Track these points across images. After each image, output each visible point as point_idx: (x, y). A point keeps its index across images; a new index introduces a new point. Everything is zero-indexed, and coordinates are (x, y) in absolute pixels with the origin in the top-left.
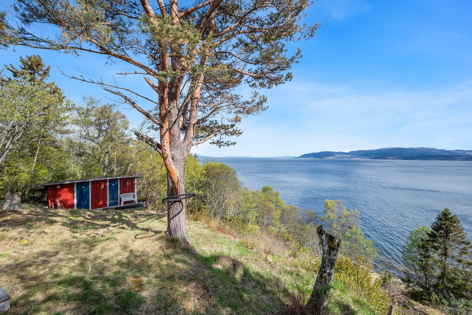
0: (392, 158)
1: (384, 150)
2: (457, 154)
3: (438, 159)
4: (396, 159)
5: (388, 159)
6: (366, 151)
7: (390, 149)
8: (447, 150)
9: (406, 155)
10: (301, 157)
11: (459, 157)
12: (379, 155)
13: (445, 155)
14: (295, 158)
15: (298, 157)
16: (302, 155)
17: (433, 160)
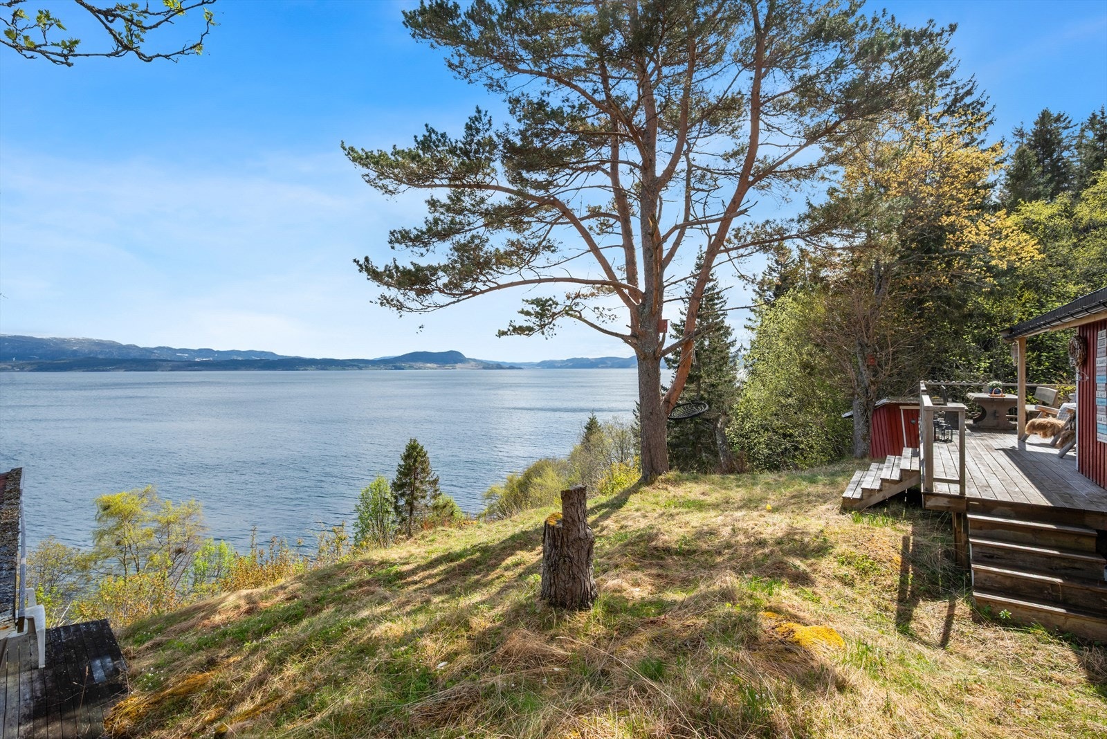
3: (122, 367)
9: (40, 358)
11: (164, 364)
17: (113, 370)
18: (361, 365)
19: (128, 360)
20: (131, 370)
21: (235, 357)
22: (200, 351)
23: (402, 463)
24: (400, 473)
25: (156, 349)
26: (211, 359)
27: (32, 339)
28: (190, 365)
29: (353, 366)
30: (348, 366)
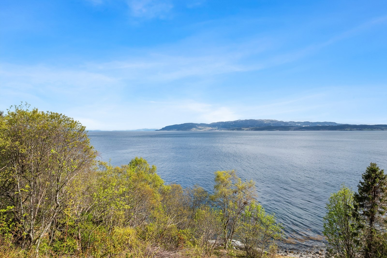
0: (246, 129)
1: (240, 121)
2: (291, 125)
3: (279, 129)
4: (249, 130)
5: (244, 130)
6: (225, 122)
7: (245, 121)
8: (284, 121)
9: (256, 126)
10: (163, 129)
11: (292, 128)
12: (236, 127)
13: (283, 126)
14: (157, 130)
15: (160, 130)
16: (164, 127)
17: (276, 130)
18: (383, 128)
19: (280, 127)
20: (281, 130)
21: (318, 125)
22: (305, 122)
23: (363, 181)
24: (360, 188)
25: (289, 122)
26: (309, 126)
27: (254, 120)
28: (301, 128)
29: (378, 128)
30: (375, 128)
